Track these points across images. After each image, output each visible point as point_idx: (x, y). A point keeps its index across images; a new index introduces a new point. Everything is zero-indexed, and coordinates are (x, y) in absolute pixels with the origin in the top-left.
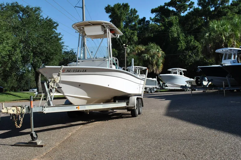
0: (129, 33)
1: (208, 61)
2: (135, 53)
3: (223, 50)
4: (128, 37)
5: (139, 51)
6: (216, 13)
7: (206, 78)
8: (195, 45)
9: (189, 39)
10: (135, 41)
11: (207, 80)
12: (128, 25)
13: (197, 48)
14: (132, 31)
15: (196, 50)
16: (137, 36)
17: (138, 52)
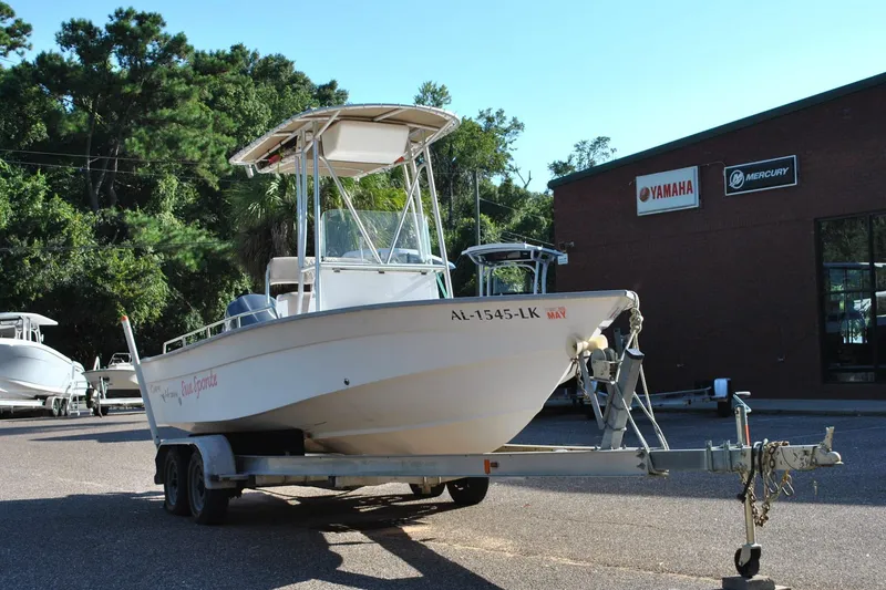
6: (139, 91)
8: (58, 215)
13: (64, 232)
15: (63, 240)
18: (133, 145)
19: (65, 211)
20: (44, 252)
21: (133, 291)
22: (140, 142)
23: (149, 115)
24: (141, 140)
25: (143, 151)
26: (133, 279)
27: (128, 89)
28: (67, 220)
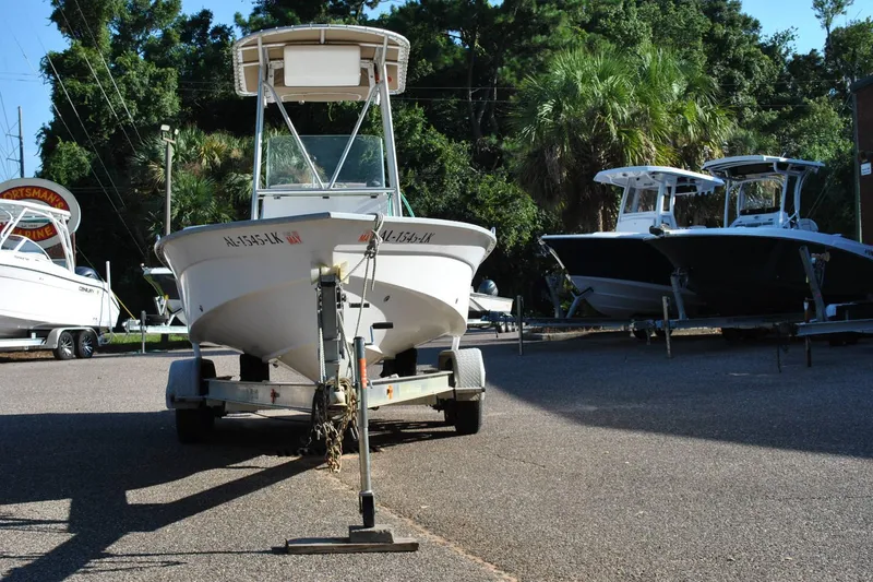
0: (144, 74)
1: (481, 213)
2: (197, 166)
3: (624, 175)
4: (138, 91)
5: (217, 159)
6: (511, 21)
7: (492, 284)
8: (431, 145)
9: (407, 118)
10: (170, 113)
11: (496, 291)
12: (130, 39)
13: (438, 161)
14: (153, 69)
15: (435, 169)
16: (179, 92)
17: (212, 163)
18: (504, 74)
19: (438, 141)
20: (418, 181)
21: (500, 215)
22: (511, 70)
23: (524, 43)
24: (513, 68)
25: (515, 79)
26: (501, 205)
27: (500, 19)
28: (441, 150)
